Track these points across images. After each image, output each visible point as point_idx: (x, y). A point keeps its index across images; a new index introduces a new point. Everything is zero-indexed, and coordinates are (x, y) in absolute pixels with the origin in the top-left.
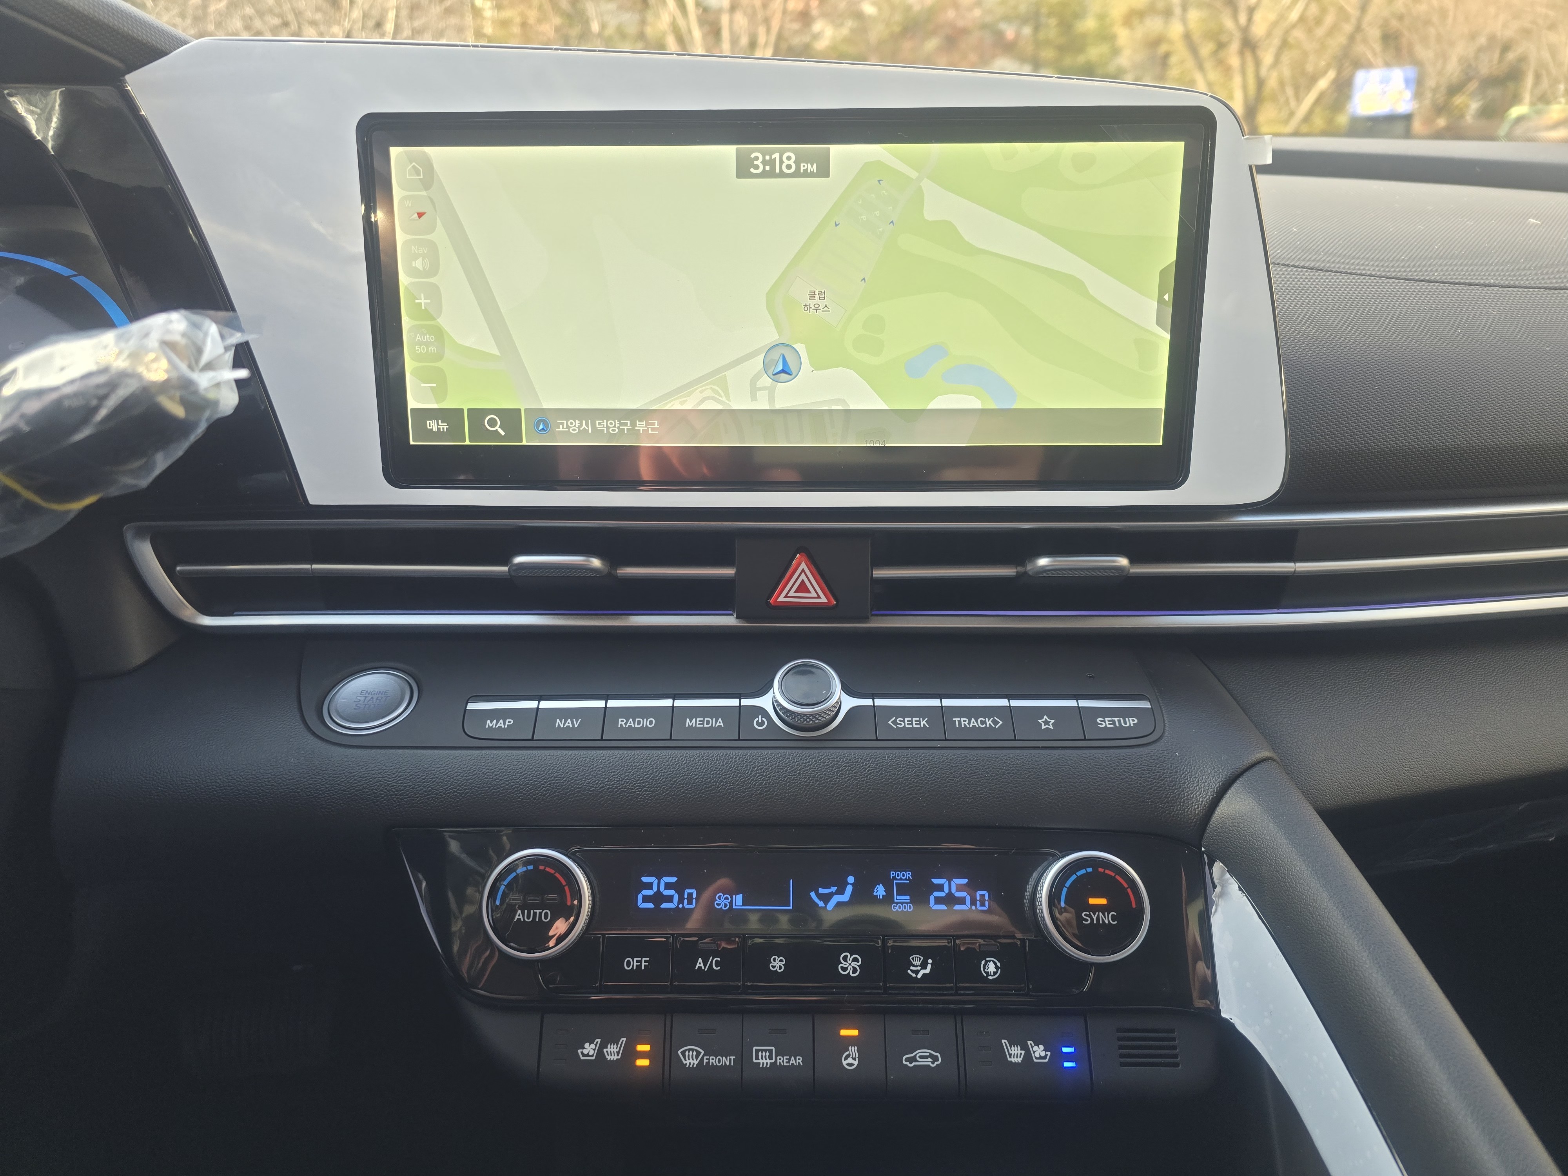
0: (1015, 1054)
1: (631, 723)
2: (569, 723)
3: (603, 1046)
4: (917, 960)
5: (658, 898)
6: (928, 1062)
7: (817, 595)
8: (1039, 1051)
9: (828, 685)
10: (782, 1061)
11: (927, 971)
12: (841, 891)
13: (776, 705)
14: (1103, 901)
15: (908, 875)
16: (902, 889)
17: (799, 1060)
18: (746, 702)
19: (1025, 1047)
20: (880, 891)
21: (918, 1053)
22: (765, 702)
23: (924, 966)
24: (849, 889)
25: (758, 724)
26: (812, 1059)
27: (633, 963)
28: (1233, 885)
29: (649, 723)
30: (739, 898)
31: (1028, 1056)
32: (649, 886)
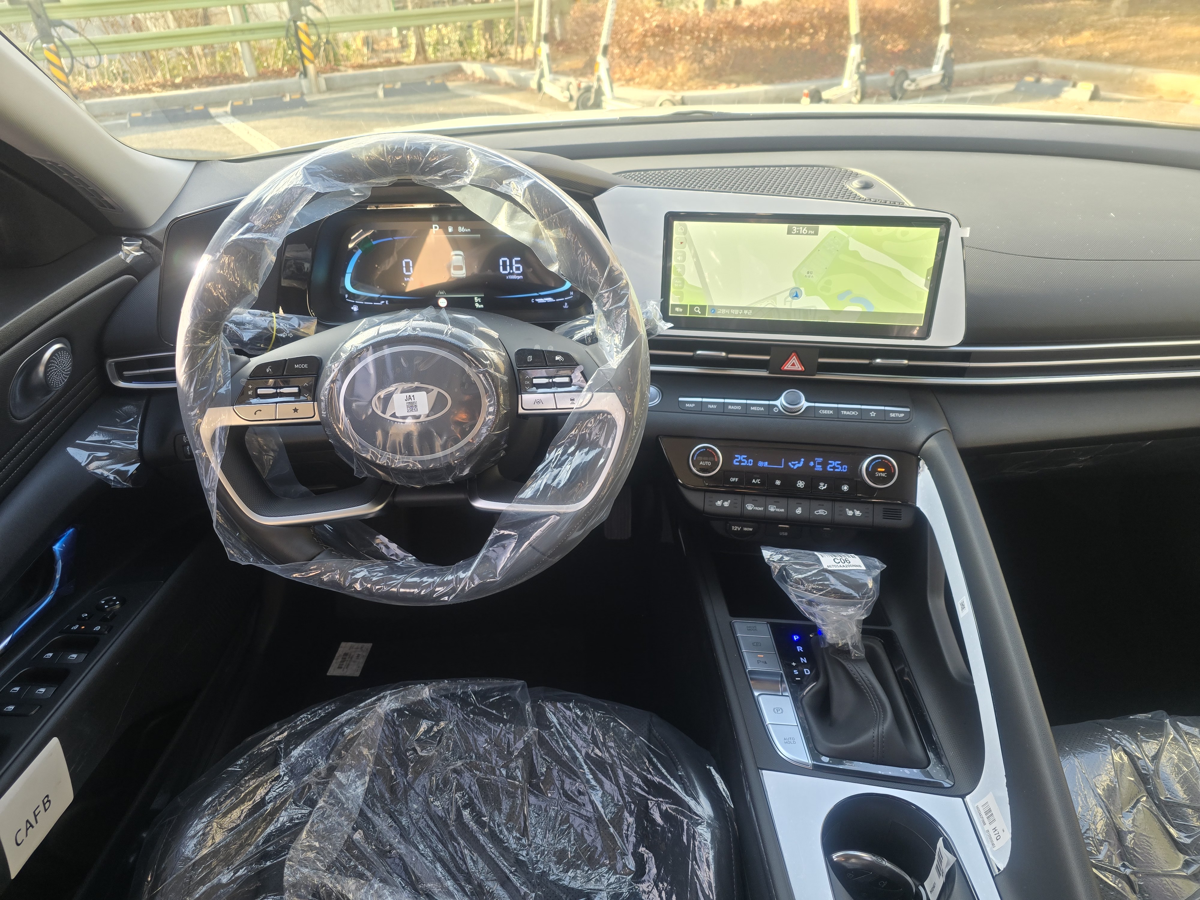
0: (850, 513)
1: (733, 407)
2: (713, 406)
3: (723, 502)
4: (822, 484)
5: (740, 462)
6: (823, 513)
7: (798, 367)
8: (858, 513)
9: (800, 398)
10: (778, 510)
11: (825, 487)
12: (799, 463)
13: (782, 405)
14: (883, 470)
15: (821, 459)
16: (819, 464)
17: (783, 510)
18: (771, 402)
19: (853, 511)
20: (812, 464)
21: (820, 511)
22: (777, 403)
23: (824, 486)
24: (802, 463)
25: (775, 410)
26: (787, 510)
27: (733, 480)
28: (926, 468)
29: (739, 408)
30: (766, 463)
31: (854, 514)
32: (737, 458)
